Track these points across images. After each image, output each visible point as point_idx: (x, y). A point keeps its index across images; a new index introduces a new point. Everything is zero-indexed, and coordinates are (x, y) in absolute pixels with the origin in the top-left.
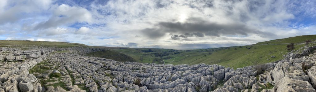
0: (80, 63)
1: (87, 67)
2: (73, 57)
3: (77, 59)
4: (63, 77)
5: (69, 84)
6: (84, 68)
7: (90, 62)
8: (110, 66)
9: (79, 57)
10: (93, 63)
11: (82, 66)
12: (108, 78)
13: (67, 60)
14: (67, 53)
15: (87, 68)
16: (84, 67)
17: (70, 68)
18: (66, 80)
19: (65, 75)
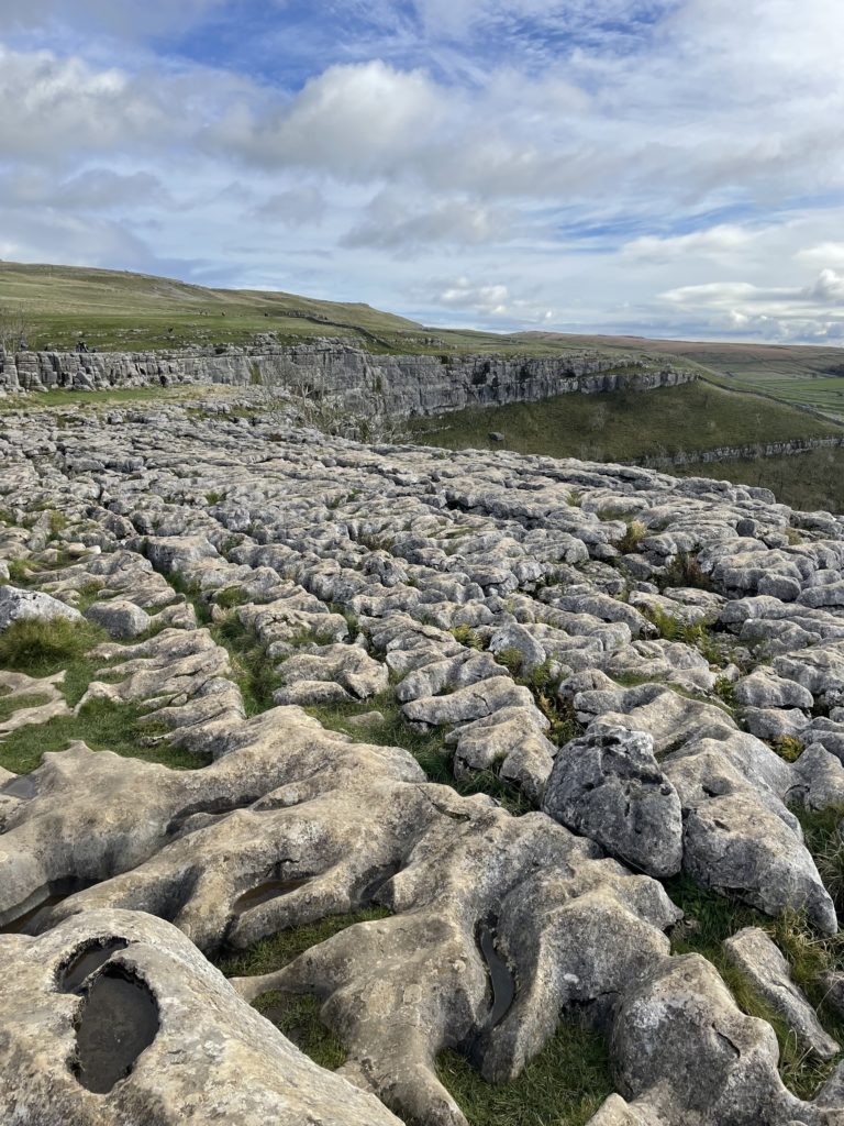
0: (339, 514)
1: (422, 545)
2: (251, 455)
3: (293, 476)
4: (123, 658)
5: (208, 704)
6: (382, 555)
7: (453, 504)
8: (697, 549)
9: (329, 452)
10: (487, 512)
11: (359, 537)
12: (675, 659)
13: (171, 483)
14: (166, 412)
15: (424, 552)
16: (388, 546)
17: (219, 563)
18: (163, 678)
19: (156, 630)
